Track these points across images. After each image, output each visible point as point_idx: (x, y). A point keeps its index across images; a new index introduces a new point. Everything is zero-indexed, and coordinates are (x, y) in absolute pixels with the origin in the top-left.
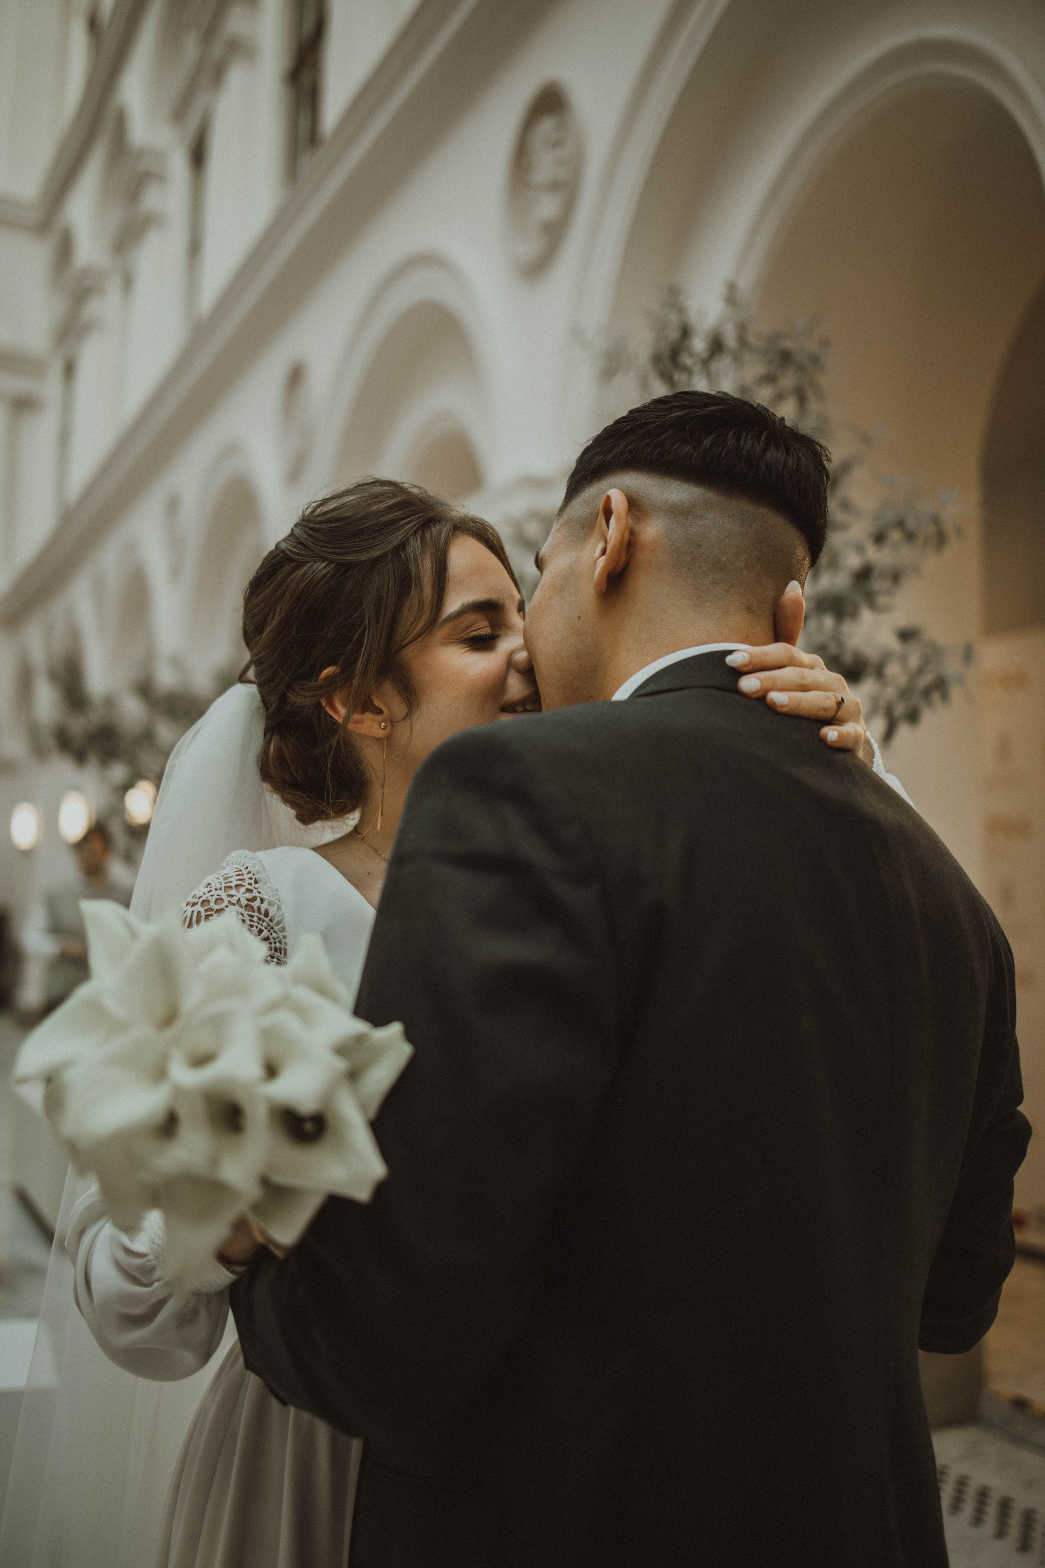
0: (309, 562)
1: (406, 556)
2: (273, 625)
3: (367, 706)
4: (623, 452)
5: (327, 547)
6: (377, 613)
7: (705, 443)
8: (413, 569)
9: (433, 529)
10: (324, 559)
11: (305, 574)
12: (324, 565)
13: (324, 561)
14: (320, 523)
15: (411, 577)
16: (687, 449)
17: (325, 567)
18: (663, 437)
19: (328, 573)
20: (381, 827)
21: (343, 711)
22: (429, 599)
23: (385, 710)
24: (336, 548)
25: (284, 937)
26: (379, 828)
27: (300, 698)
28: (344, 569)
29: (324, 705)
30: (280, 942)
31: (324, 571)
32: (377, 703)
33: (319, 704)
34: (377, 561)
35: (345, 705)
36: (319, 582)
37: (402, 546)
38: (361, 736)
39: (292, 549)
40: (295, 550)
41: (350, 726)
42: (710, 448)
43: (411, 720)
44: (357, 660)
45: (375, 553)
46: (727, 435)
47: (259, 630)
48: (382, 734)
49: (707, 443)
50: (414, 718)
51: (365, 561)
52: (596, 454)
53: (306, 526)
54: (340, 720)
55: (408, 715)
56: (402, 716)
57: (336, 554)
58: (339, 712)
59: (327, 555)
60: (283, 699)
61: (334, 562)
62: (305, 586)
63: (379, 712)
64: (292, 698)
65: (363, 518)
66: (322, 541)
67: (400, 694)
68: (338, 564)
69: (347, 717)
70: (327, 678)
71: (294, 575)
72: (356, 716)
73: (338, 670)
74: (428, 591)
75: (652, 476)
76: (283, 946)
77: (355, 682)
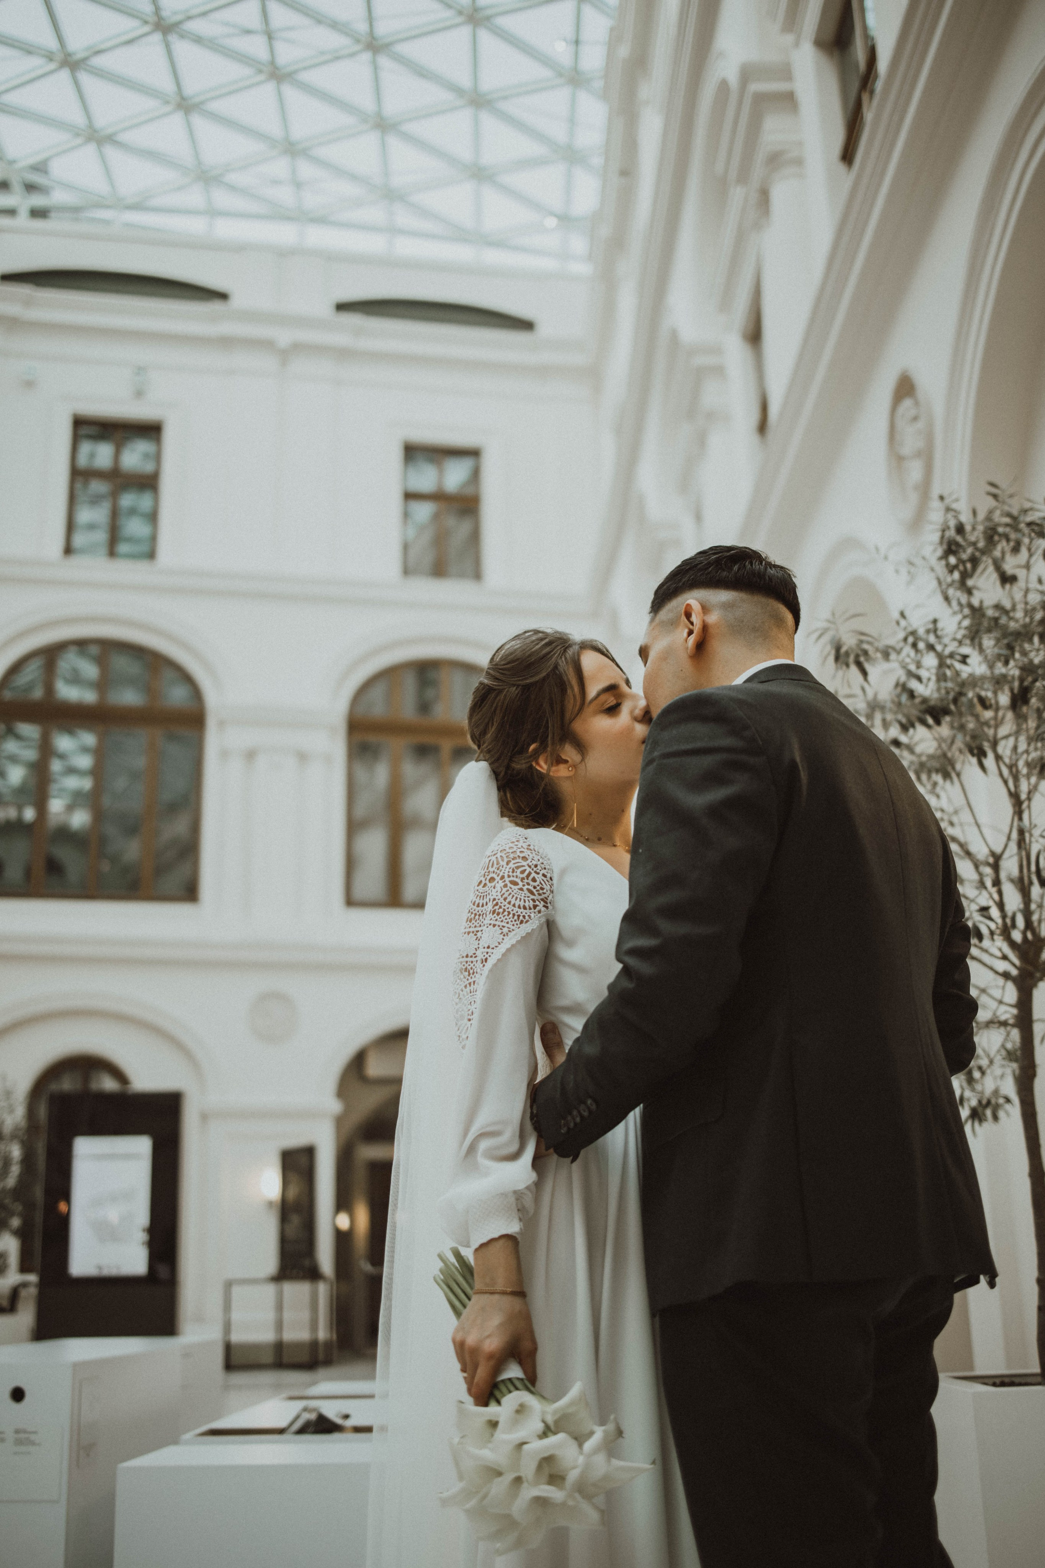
0: (505, 689)
1: (559, 672)
2: (493, 730)
3: (560, 761)
4: (689, 580)
5: (515, 678)
6: (552, 708)
7: (734, 569)
8: (565, 679)
9: (569, 651)
10: (514, 685)
11: (505, 695)
12: (515, 688)
13: (514, 686)
14: (504, 665)
15: (565, 684)
16: (725, 574)
17: (516, 689)
18: (710, 569)
19: (518, 692)
20: (577, 825)
21: (545, 767)
22: (578, 693)
23: (569, 759)
24: (518, 677)
25: (551, 863)
26: (575, 826)
27: (520, 765)
28: (527, 688)
29: (534, 765)
30: (549, 865)
31: (517, 692)
32: (564, 757)
33: (531, 765)
34: (544, 679)
35: (546, 763)
36: (516, 698)
37: (556, 667)
38: (558, 778)
39: (493, 683)
40: (495, 683)
41: (551, 774)
42: (738, 571)
43: (585, 762)
44: (548, 736)
45: (543, 674)
46: (745, 563)
47: (484, 733)
48: (571, 774)
49: (736, 568)
50: (586, 760)
51: (537, 682)
52: (672, 584)
53: (497, 668)
54: (544, 771)
55: (583, 760)
56: (580, 760)
57: (519, 680)
58: (542, 766)
59: (515, 683)
60: (508, 767)
61: (520, 685)
62: (508, 702)
63: (566, 762)
64: (514, 765)
65: (530, 656)
66: (509, 675)
67: (576, 749)
68: (523, 686)
69: (549, 770)
70: (534, 750)
71: (498, 698)
72: (554, 768)
73: (538, 744)
74: (576, 689)
75: (708, 590)
76: (551, 867)
77: (549, 749)
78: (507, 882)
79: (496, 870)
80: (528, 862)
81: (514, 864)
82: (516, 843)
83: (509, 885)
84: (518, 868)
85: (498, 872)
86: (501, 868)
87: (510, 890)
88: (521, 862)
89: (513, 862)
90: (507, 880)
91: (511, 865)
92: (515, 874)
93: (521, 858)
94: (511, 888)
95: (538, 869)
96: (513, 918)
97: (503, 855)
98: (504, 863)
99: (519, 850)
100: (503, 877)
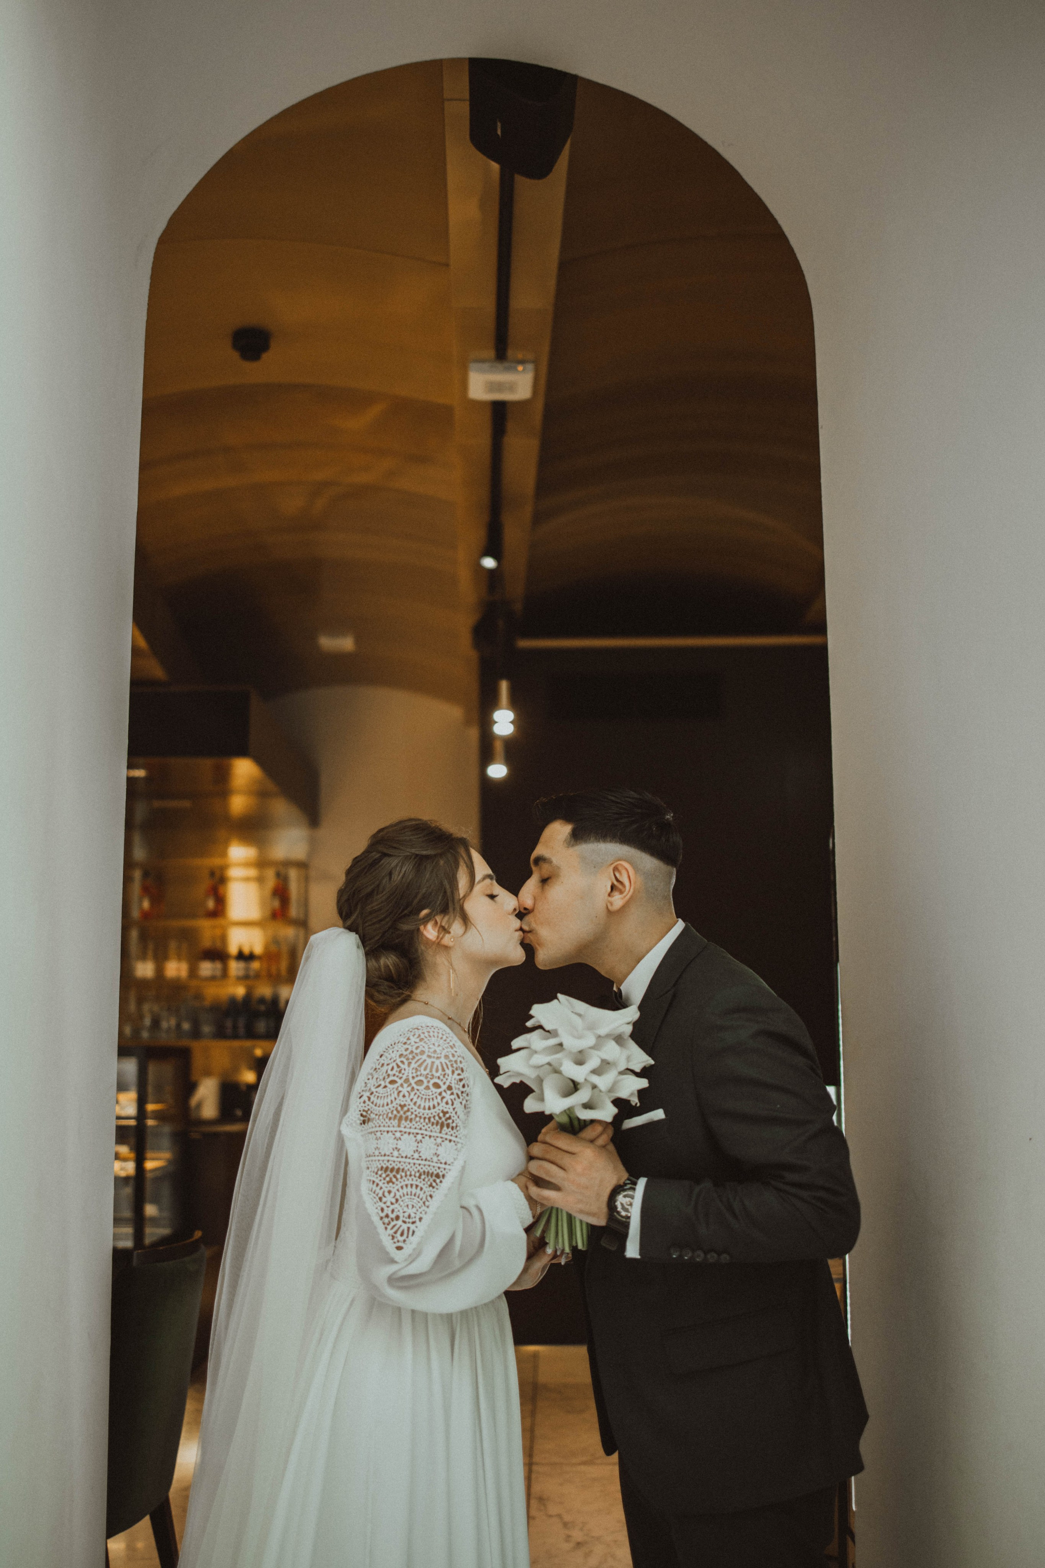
78: (414, 1085)
79: (397, 1074)
80: (426, 1054)
81: (416, 1063)
82: (408, 1042)
83: (416, 1087)
84: (420, 1066)
85: (401, 1075)
86: (403, 1071)
87: (418, 1093)
88: (420, 1059)
89: (413, 1062)
90: (412, 1082)
91: (413, 1065)
92: (419, 1073)
93: (419, 1054)
94: (418, 1090)
95: (438, 1054)
96: (424, 1121)
97: (403, 1059)
98: (406, 1066)
99: (414, 1047)
100: (407, 1081)
